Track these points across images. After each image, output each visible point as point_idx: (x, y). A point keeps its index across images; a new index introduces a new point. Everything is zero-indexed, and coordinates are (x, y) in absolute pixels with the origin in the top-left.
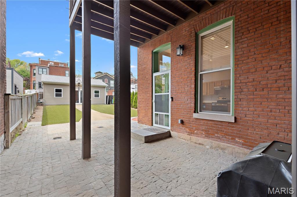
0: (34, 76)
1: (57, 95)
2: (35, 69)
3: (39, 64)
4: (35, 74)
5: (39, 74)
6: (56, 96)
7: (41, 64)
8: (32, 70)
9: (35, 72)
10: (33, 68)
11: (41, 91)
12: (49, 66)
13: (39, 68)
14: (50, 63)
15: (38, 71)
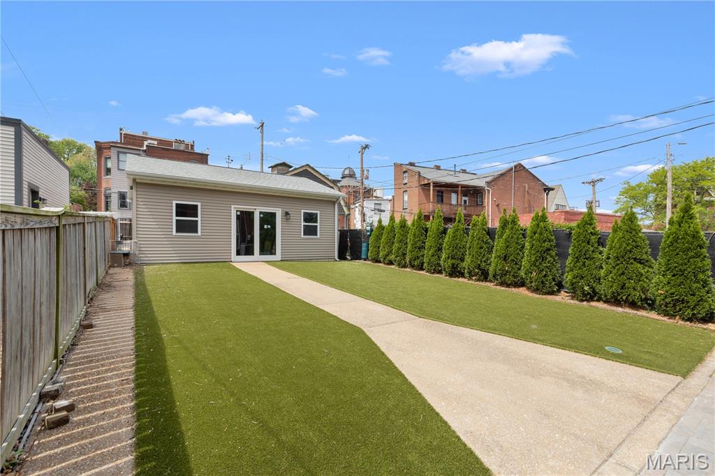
0: (107, 175)
1: (181, 227)
2: (110, 158)
3: (121, 143)
4: (108, 171)
5: (119, 169)
6: (177, 231)
7: (124, 144)
8: (103, 159)
9: (109, 165)
10: (106, 153)
11: (124, 216)
12: (145, 148)
13: (119, 153)
14: (149, 141)
15: (118, 160)
